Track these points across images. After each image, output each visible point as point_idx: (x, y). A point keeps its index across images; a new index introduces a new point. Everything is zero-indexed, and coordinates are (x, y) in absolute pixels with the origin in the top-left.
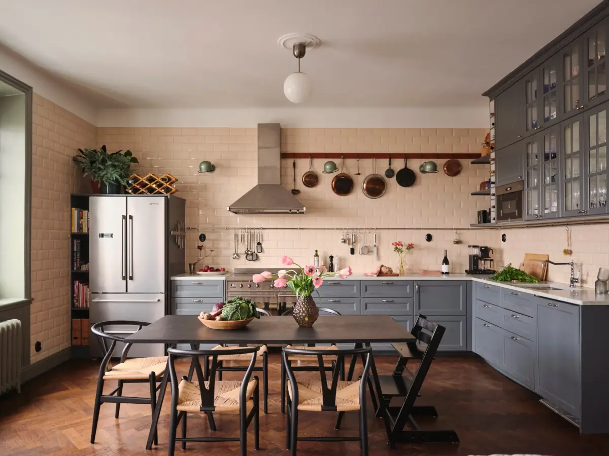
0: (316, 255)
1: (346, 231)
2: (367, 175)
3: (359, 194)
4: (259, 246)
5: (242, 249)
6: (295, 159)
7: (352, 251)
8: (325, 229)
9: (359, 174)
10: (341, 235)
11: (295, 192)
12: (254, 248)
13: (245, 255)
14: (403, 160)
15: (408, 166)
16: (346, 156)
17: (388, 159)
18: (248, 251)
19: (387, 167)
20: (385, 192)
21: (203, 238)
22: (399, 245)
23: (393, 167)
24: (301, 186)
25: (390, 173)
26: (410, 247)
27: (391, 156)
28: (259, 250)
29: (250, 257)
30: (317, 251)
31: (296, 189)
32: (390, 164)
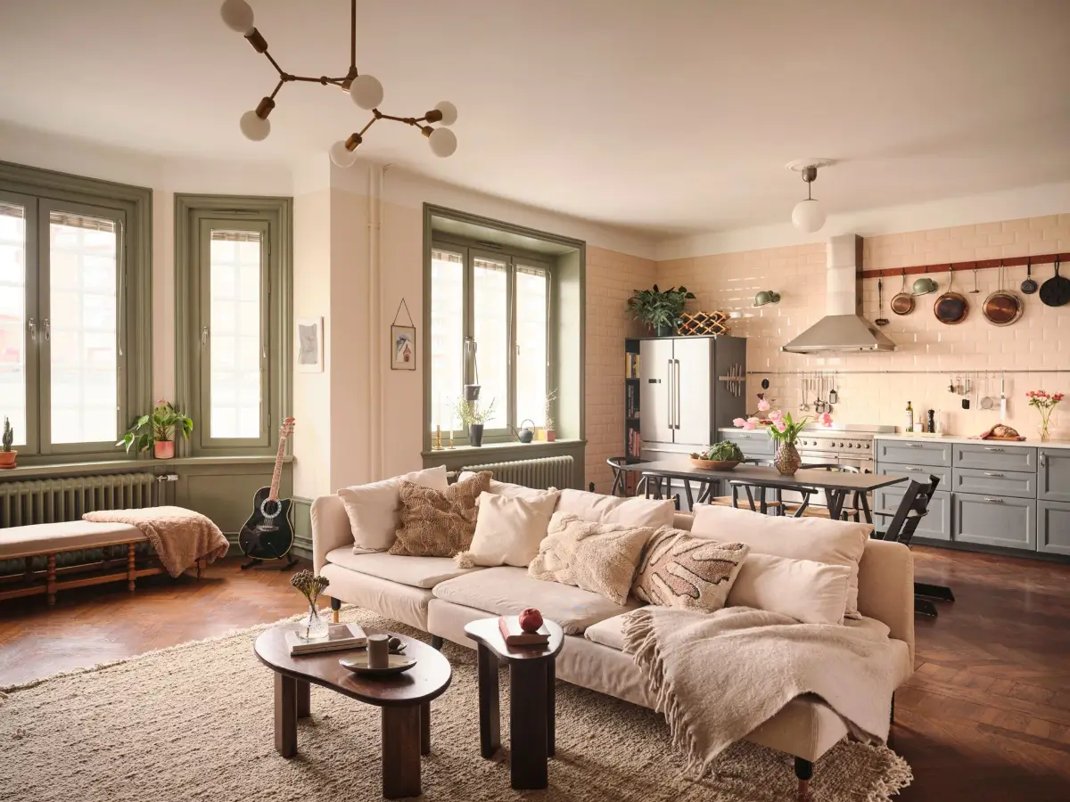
0: (909, 409)
1: (956, 375)
2: (991, 292)
3: (977, 321)
4: (833, 395)
5: (812, 399)
6: (881, 278)
7: (966, 404)
8: (925, 372)
9: (977, 292)
10: (947, 381)
11: (882, 322)
12: (826, 396)
13: (815, 407)
14: (1053, 264)
15: (1060, 274)
16: (954, 267)
17: (1026, 267)
18: (819, 400)
19: (1025, 277)
20: (1021, 316)
21: (765, 384)
22: (1038, 396)
23: (1033, 277)
24: (889, 314)
25: (1029, 287)
26: (1057, 398)
27: (1029, 261)
28: (833, 400)
29: (820, 409)
30: (910, 403)
31: (884, 318)
32: (1029, 273)
